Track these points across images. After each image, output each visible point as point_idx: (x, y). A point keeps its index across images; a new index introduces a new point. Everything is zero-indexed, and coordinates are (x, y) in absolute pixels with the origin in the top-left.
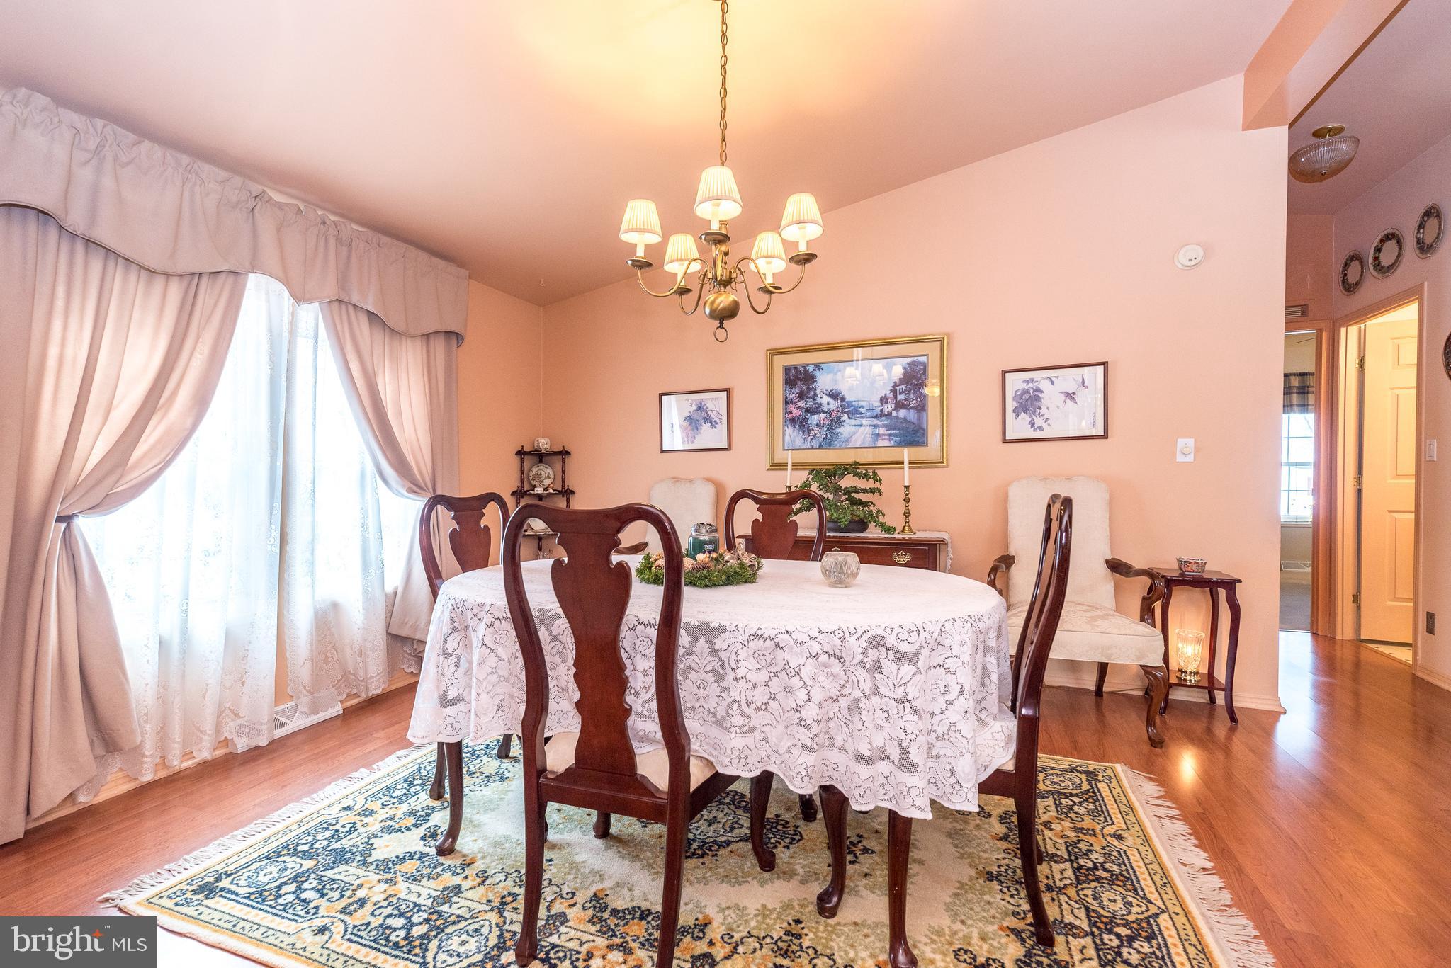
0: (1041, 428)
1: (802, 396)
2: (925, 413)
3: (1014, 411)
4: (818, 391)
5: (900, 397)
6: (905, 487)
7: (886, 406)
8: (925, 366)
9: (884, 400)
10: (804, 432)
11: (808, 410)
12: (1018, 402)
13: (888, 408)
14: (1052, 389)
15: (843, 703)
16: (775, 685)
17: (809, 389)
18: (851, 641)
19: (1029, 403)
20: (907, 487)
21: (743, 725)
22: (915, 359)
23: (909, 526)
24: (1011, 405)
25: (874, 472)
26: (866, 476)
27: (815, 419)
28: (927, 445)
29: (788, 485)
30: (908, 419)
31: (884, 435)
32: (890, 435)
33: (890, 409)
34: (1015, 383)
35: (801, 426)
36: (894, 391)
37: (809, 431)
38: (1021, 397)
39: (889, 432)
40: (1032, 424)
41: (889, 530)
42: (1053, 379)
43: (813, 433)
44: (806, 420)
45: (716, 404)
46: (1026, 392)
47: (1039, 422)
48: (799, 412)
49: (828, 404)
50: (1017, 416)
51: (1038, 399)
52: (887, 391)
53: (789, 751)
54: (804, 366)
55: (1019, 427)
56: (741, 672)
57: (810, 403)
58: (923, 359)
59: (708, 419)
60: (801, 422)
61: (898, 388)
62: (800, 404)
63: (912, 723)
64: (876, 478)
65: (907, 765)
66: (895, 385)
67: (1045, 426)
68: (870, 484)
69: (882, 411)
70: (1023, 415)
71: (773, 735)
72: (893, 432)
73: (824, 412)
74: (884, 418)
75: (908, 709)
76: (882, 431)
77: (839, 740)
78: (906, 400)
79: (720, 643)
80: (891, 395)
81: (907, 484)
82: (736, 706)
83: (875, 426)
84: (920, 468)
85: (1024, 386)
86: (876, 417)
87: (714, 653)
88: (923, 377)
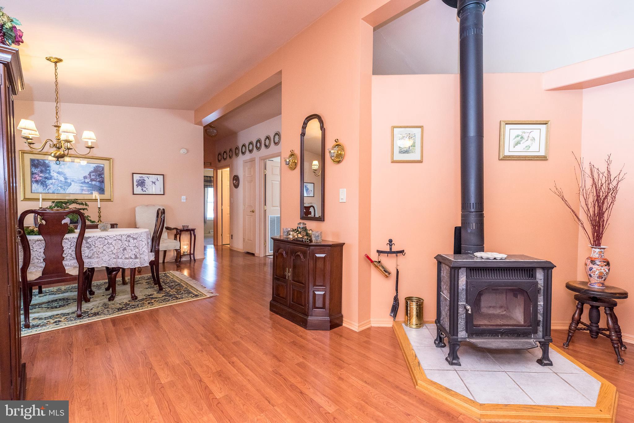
0: (145, 191)
1: (42, 172)
2: (103, 184)
3: (136, 185)
4: (51, 171)
5: (92, 177)
6: (99, 208)
7: (86, 180)
8: (103, 168)
9: (85, 178)
10: (43, 186)
11: (46, 178)
12: (137, 183)
13: (87, 181)
14: (149, 180)
16: (105, 247)
17: (46, 170)
18: (123, 237)
19: (142, 183)
20: (100, 208)
22: (99, 165)
23: (100, 220)
24: (135, 183)
25: (85, 203)
26: (82, 204)
27: (50, 181)
28: (104, 194)
30: (96, 185)
31: (86, 190)
32: (88, 190)
33: (88, 181)
34: (136, 177)
35: (42, 184)
36: (90, 175)
37: (46, 186)
38: (139, 181)
39: (88, 189)
40: (142, 190)
41: (93, 222)
42: (149, 177)
43: (48, 187)
44: (45, 182)
46: (140, 180)
47: (144, 189)
48: (40, 178)
49: (57, 176)
50: (138, 187)
51: (144, 182)
52: (87, 174)
54: (43, 160)
55: (138, 190)
57: (47, 175)
58: (103, 165)
60: (42, 182)
61: (92, 174)
62: (41, 175)
64: (86, 205)
66: (90, 173)
67: (146, 190)
68: (85, 207)
69: (84, 181)
70: (139, 187)
72: (89, 189)
73: (55, 179)
74: (85, 184)
75: (136, 248)
76: (85, 188)
78: (95, 178)
80: (89, 176)
81: (99, 207)
83: (81, 186)
84: (104, 201)
85: (139, 178)
86: (82, 183)
88: (102, 171)
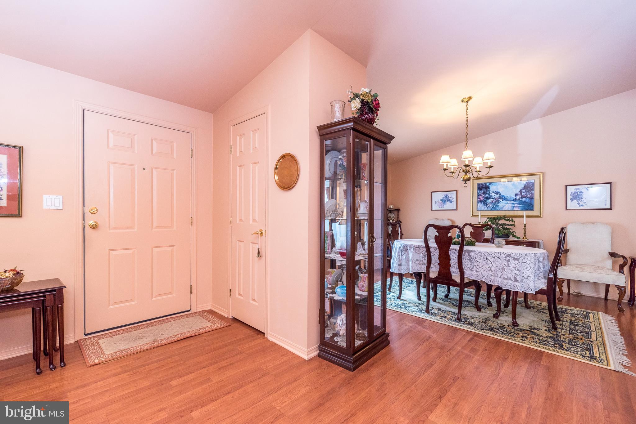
0: (582, 206)
1: (484, 193)
2: (533, 200)
3: (571, 199)
4: (491, 192)
5: (523, 194)
6: (524, 224)
7: (517, 197)
8: (533, 184)
9: (516, 195)
10: (485, 205)
11: (486, 198)
12: (572, 196)
13: (518, 198)
14: (587, 192)
15: (500, 268)
16: (484, 263)
17: (487, 191)
18: (503, 255)
19: (577, 197)
20: (525, 224)
21: (477, 270)
22: (529, 181)
23: (525, 237)
24: (569, 197)
25: (512, 219)
26: (509, 220)
27: (490, 201)
28: (534, 210)
29: (479, 222)
30: (526, 201)
31: (517, 206)
32: (519, 207)
33: (519, 198)
34: (571, 189)
35: (484, 203)
36: (520, 192)
37: (487, 205)
38: (574, 194)
39: (519, 205)
40: (579, 204)
41: (518, 238)
42: (588, 188)
43: (488, 205)
44: (486, 201)
45: (452, 195)
46: (575, 193)
47: (581, 203)
48: (483, 198)
49: (494, 196)
50: (572, 201)
51: (581, 195)
52: (518, 191)
53: (487, 276)
54: (485, 183)
55: (572, 205)
56: (476, 260)
57: (487, 195)
58: (533, 181)
59: (449, 200)
60: (484, 202)
61: (522, 191)
62: (483, 196)
63: (517, 272)
64: (512, 221)
65: (516, 280)
66: (521, 190)
67: (584, 204)
68: (511, 223)
69: (515, 198)
70: (574, 201)
71: (483, 273)
72: (520, 205)
73: (493, 199)
74: (516, 201)
75: (516, 269)
76: (516, 205)
77: (499, 276)
78: (525, 195)
79: (471, 254)
80: (519, 193)
82: (475, 266)
83: (513, 204)
84: (531, 218)
85: (575, 191)
86: (513, 200)
87: (470, 256)
88: (533, 187)
